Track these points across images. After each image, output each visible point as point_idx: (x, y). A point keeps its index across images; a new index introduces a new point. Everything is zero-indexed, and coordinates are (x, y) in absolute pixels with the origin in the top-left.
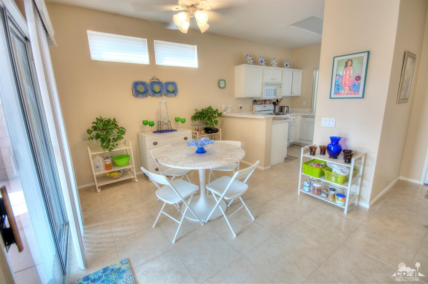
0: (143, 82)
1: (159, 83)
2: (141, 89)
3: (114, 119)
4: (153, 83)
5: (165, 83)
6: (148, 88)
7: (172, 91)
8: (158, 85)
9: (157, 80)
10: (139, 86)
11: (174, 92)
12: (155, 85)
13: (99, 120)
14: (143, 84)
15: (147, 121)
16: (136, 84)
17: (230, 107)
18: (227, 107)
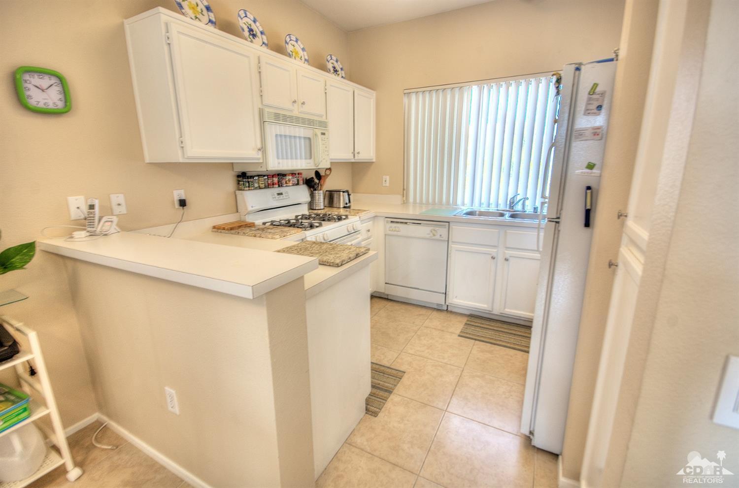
17: (119, 205)
18: (92, 207)
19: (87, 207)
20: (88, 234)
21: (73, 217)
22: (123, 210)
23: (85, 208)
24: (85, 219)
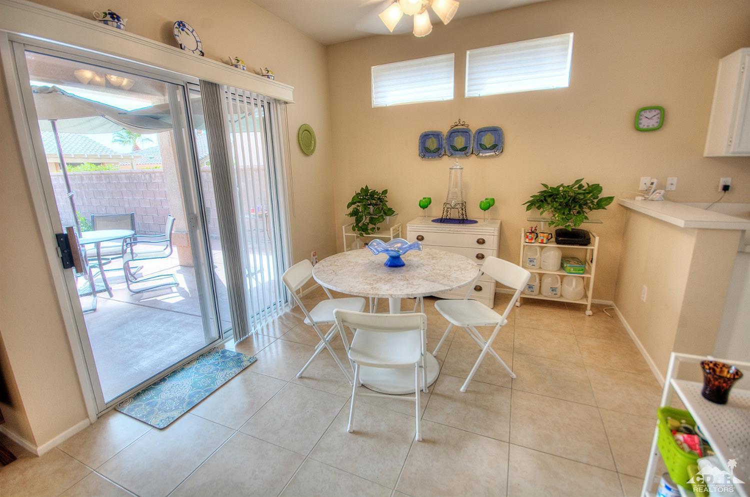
0: (435, 132)
1: (465, 132)
2: (432, 144)
3: (385, 191)
4: (453, 133)
5: (476, 131)
6: (444, 142)
7: (490, 146)
8: (462, 135)
9: (463, 127)
10: (431, 139)
11: (494, 147)
12: (457, 136)
13: (365, 190)
14: (437, 135)
15: (430, 198)
16: (425, 137)
17: (672, 184)
18: (652, 184)
19: (650, 183)
20: (643, 199)
21: (640, 189)
22: (673, 188)
23: (649, 184)
24: (646, 190)
